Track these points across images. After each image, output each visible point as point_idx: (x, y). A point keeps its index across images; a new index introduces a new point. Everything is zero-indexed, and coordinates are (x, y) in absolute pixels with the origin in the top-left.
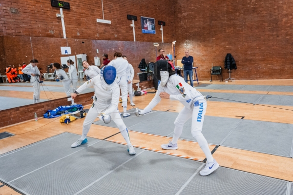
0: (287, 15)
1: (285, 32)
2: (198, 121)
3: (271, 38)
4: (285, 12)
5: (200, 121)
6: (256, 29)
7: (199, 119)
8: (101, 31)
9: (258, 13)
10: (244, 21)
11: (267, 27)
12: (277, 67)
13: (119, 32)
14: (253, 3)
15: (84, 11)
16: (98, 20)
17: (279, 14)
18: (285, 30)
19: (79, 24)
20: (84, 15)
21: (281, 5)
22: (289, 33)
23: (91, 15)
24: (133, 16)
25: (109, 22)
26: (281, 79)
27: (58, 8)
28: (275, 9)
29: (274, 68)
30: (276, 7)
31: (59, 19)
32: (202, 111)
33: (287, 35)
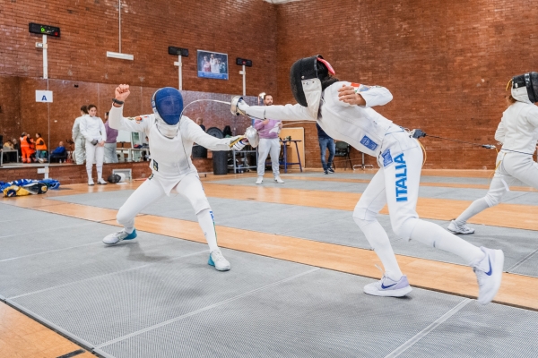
0: (462, 51)
1: (460, 81)
2: (398, 200)
3: (438, 92)
4: (459, 46)
5: (405, 199)
6: (411, 74)
7: (401, 196)
8: (113, 71)
9: (414, 48)
10: (391, 61)
11: (431, 71)
12: (449, 147)
13: (148, 73)
14: (405, 30)
15: (85, 40)
16: (110, 54)
17: (449, 49)
18: (461, 78)
19: (73, 59)
20: (84, 45)
21: (452, 33)
22: (468, 83)
23: (97, 45)
24: (179, 49)
25: (130, 57)
26: (456, 168)
27: (40, 34)
28: (442, 40)
29: (443, 147)
30: (443, 37)
31: (40, 50)
32: (405, 175)
33: (464, 86)
